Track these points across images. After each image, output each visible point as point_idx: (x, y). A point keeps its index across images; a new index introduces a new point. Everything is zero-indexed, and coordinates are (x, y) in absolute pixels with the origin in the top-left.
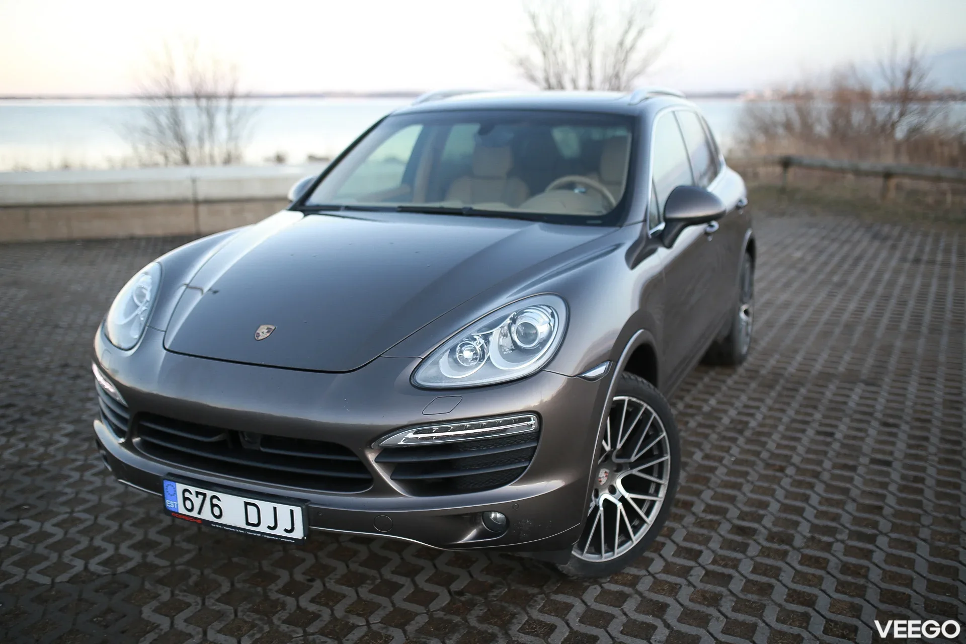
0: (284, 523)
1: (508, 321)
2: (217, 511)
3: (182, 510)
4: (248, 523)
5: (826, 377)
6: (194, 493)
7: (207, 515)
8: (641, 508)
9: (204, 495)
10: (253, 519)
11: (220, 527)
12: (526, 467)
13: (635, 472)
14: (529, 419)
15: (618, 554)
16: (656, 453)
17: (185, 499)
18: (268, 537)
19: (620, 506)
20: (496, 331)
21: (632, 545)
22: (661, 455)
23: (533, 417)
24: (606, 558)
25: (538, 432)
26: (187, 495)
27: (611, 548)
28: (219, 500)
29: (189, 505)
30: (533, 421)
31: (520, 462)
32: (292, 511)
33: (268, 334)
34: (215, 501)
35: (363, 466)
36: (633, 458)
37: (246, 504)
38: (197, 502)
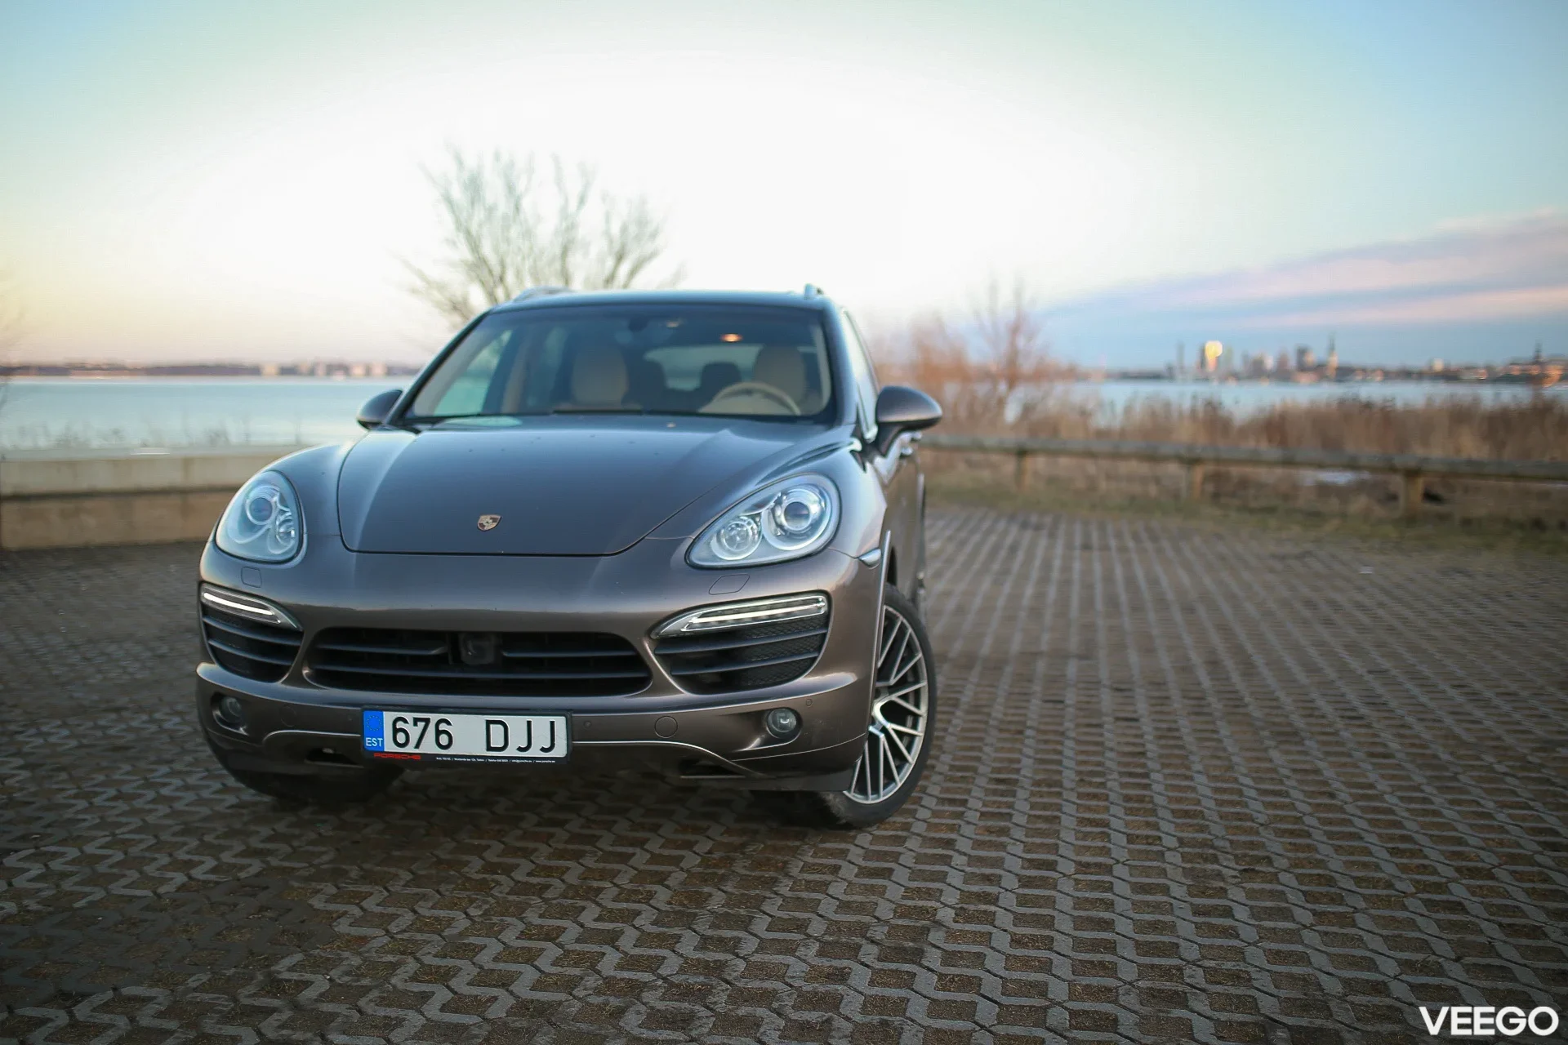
0: (541, 739)
1: (772, 504)
2: (444, 740)
3: (390, 747)
4: (489, 748)
5: (1029, 656)
6: (411, 721)
7: (429, 747)
8: (901, 740)
9: (427, 721)
10: (497, 741)
11: (449, 759)
12: (815, 659)
13: (894, 697)
14: (817, 601)
15: (884, 796)
16: (910, 679)
17: (396, 731)
18: (518, 761)
19: (882, 736)
20: (764, 511)
21: (895, 787)
22: (917, 681)
23: (821, 598)
24: (873, 799)
25: (827, 616)
26: (400, 725)
27: (876, 790)
28: (448, 723)
29: (401, 738)
30: (823, 604)
31: (809, 652)
32: (552, 723)
33: (495, 525)
34: (443, 727)
35: (638, 662)
36: (893, 681)
37: (489, 723)
38: (414, 732)
